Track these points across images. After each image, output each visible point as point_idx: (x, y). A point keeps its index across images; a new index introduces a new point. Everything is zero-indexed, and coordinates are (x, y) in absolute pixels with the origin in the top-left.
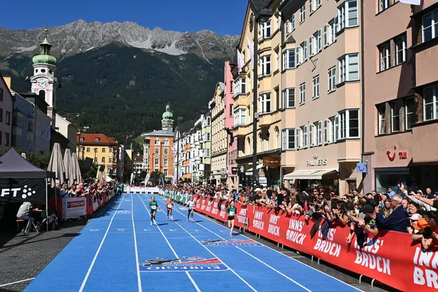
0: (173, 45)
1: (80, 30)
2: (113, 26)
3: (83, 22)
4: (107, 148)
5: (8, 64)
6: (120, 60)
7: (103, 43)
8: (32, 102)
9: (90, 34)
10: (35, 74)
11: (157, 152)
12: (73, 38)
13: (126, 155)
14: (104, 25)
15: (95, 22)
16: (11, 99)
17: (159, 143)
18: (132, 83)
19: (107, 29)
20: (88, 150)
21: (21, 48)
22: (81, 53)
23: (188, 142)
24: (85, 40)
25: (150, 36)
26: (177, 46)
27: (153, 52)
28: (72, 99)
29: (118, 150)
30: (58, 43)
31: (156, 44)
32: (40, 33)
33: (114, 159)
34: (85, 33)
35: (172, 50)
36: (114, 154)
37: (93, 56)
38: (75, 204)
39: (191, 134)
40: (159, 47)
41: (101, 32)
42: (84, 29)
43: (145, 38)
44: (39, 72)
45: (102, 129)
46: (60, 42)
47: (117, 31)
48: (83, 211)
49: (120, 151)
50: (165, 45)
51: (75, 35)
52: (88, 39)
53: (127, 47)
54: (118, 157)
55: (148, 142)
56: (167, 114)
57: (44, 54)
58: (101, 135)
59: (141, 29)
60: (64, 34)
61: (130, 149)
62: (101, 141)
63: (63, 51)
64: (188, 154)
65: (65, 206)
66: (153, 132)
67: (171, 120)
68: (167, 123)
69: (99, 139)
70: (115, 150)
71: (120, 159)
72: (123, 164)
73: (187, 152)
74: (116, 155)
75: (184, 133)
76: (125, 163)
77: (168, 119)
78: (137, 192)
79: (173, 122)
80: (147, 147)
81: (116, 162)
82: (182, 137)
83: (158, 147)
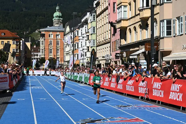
4: (11, 41)
11: (51, 44)
13: (26, 47)
23: (77, 35)
33: (16, 50)
36: (17, 45)
49: (21, 44)
55: (43, 36)
56: (57, 14)
58: (6, 31)
61: (28, 42)
62: (7, 35)
66: (47, 28)
67: (61, 19)
68: (57, 21)
69: (5, 34)
70: (18, 43)
71: (21, 49)
72: (24, 53)
73: (76, 43)
74: (18, 47)
75: (72, 28)
76: (26, 52)
77: (58, 18)
78: (38, 75)
79: (62, 20)
80: (43, 40)
81: (18, 52)
82: (71, 31)
83: (51, 40)
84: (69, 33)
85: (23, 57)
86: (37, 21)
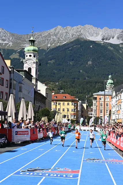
0: (115, 38)
1: (59, 32)
2: (78, 28)
3: (61, 27)
4: (70, 103)
5: (19, 55)
6: (82, 49)
7: (72, 39)
8: (22, 74)
9: (65, 34)
10: (26, 58)
11: (101, 105)
12: (55, 37)
13: (83, 107)
14: (73, 28)
15: (67, 27)
16: (8, 72)
17: (103, 100)
18: (90, 63)
19: (75, 30)
20: (59, 104)
21: (26, 45)
22: (59, 46)
23: (120, 98)
24: (62, 38)
25: (101, 33)
26: (118, 38)
27: (102, 43)
28: (54, 74)
29: (77, 104)
30: (46, 41)
31: (104, 38)
32: (36, 36)
33: (74, 110)
34: (62, 34)
35: (114, 41)
36: (75, 106)
37: (66, 47)
38: (21, 133)
39: (121, 93)
40: (106, 39)
41: (71, 33)
42: (61, 31)
43: (97, 34)
44: (28, 57)
45: (71, 92)
46: (47, 40)
47: (80, 31)
48: (28, 138)
49: (79, 105)
50: (110, 38)
51: (56, 35)
52: (63, 37)
53: (86, 41)
54: (77, 108)
55: (96, 98)
56: (110, 81)
57: (31, 46)
58: (67, 95)
59: (95, 29)
60: (49, 35)
61: (85, 103)
62: (67, 99)
63: (49, 45)
64: (120, 106)
65: (14, 134)
66: (99, 93)
67: (112, 85)
68: (110, 87)
69: (66, 97)
70: (75, 104)
71: (79, 109)
72: (80, 113)
73: (119, 105)
74: (76, 107)
75: (117, 93)
76: (82, 112)
77: (110, 85)
78: (84, 130)
79: (114, 86)
80: (95, 102)
81: (76, 111)
82: (116, 95)
83: (102, 102)
84: (115, 96)
85: (80, 115)
86: (96, 87)
